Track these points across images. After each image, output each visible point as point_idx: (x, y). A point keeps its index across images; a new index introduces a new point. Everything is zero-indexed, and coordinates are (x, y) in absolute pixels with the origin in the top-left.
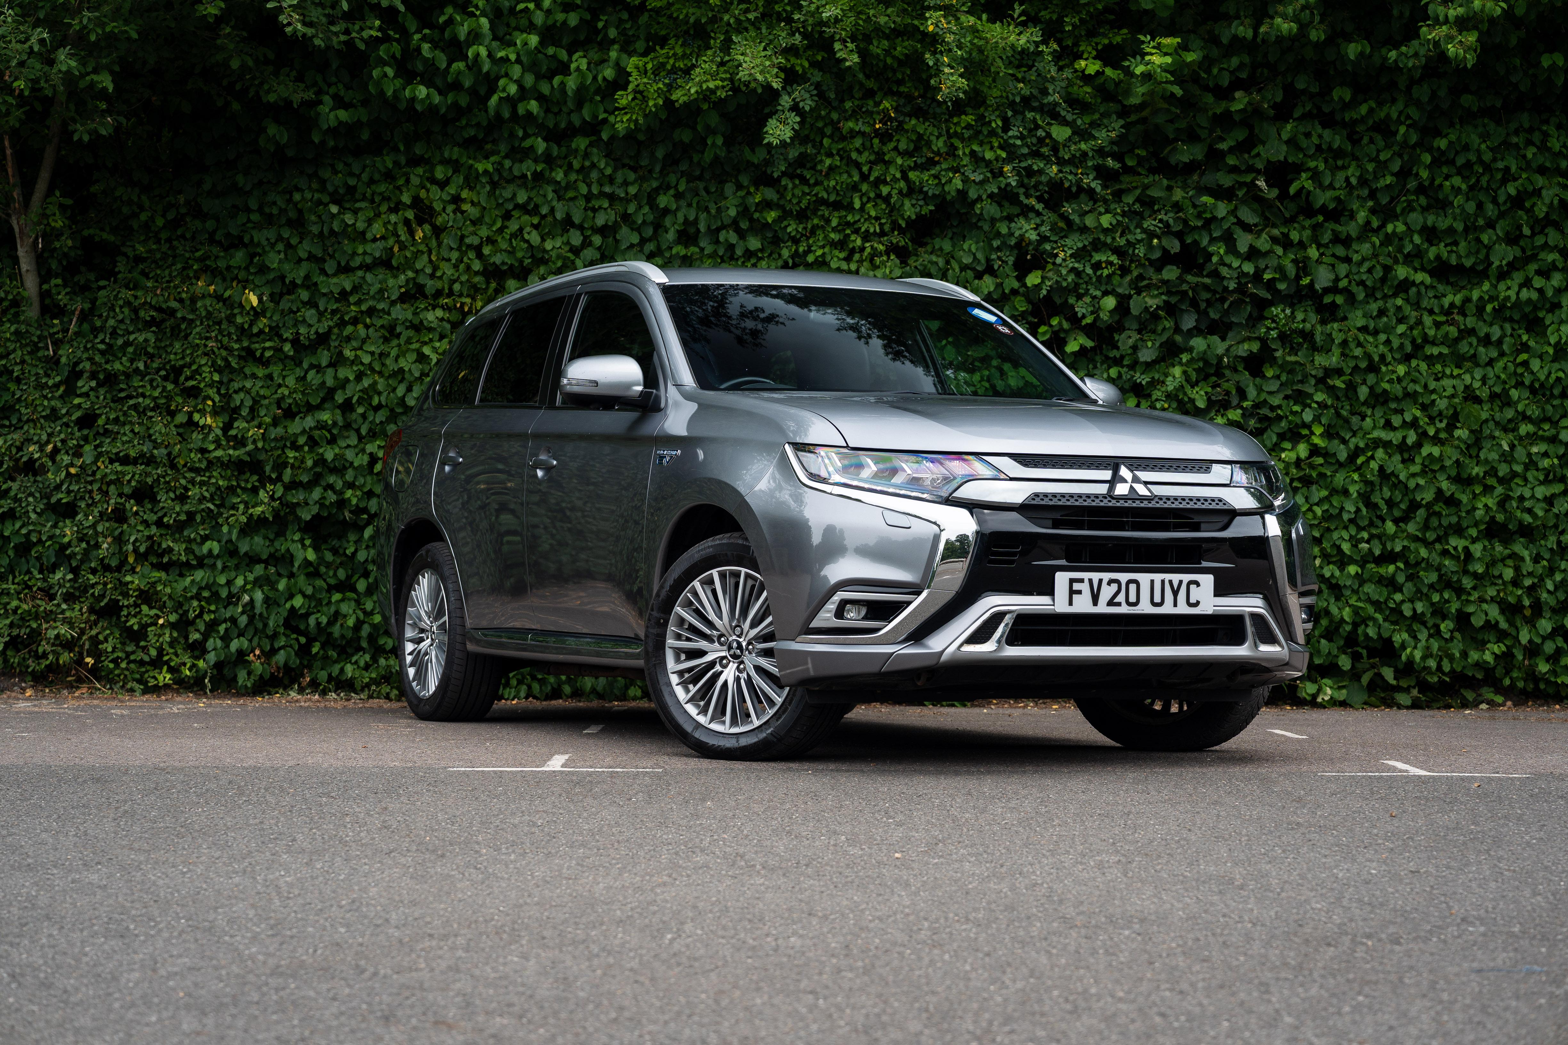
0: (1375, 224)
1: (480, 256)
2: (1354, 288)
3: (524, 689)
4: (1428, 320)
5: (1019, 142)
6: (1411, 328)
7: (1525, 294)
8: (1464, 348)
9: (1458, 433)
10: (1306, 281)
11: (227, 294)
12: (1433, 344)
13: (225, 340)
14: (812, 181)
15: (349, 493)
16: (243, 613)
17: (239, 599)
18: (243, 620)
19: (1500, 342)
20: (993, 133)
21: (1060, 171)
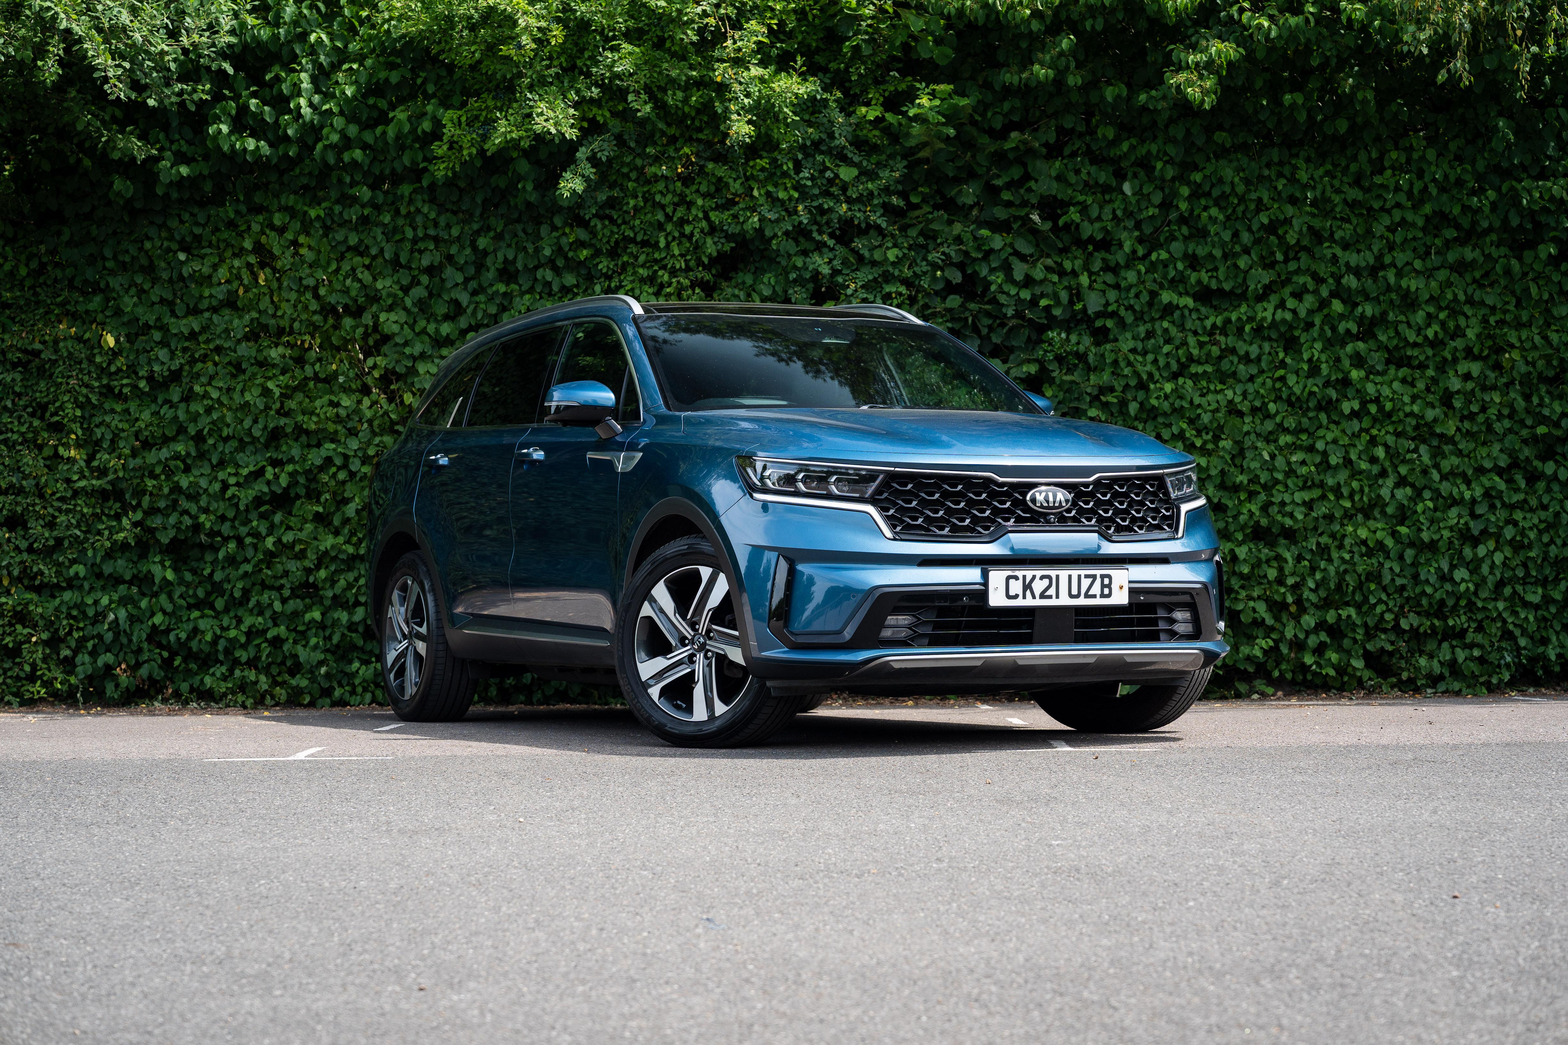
0: (1141, 252)
1: (316, 296)
2: (1122, 312)
3: (368, 697)
4: (1192, 340)
5: (809, 183)
6: (1177, 348)
7: (1279, 315)
8: (1225, 365)
9: (1222, 444)
10: (1078, 306)
11: (87, 336)
12: (1199, 363)
13: (86, 378)
14: (620, 221)
15: (203, 518)
16: (109, 629)
17: (105, 617)
18: (109, 637)
19: (1259, 359)
20: (785, 174)
21: (850, 209)
